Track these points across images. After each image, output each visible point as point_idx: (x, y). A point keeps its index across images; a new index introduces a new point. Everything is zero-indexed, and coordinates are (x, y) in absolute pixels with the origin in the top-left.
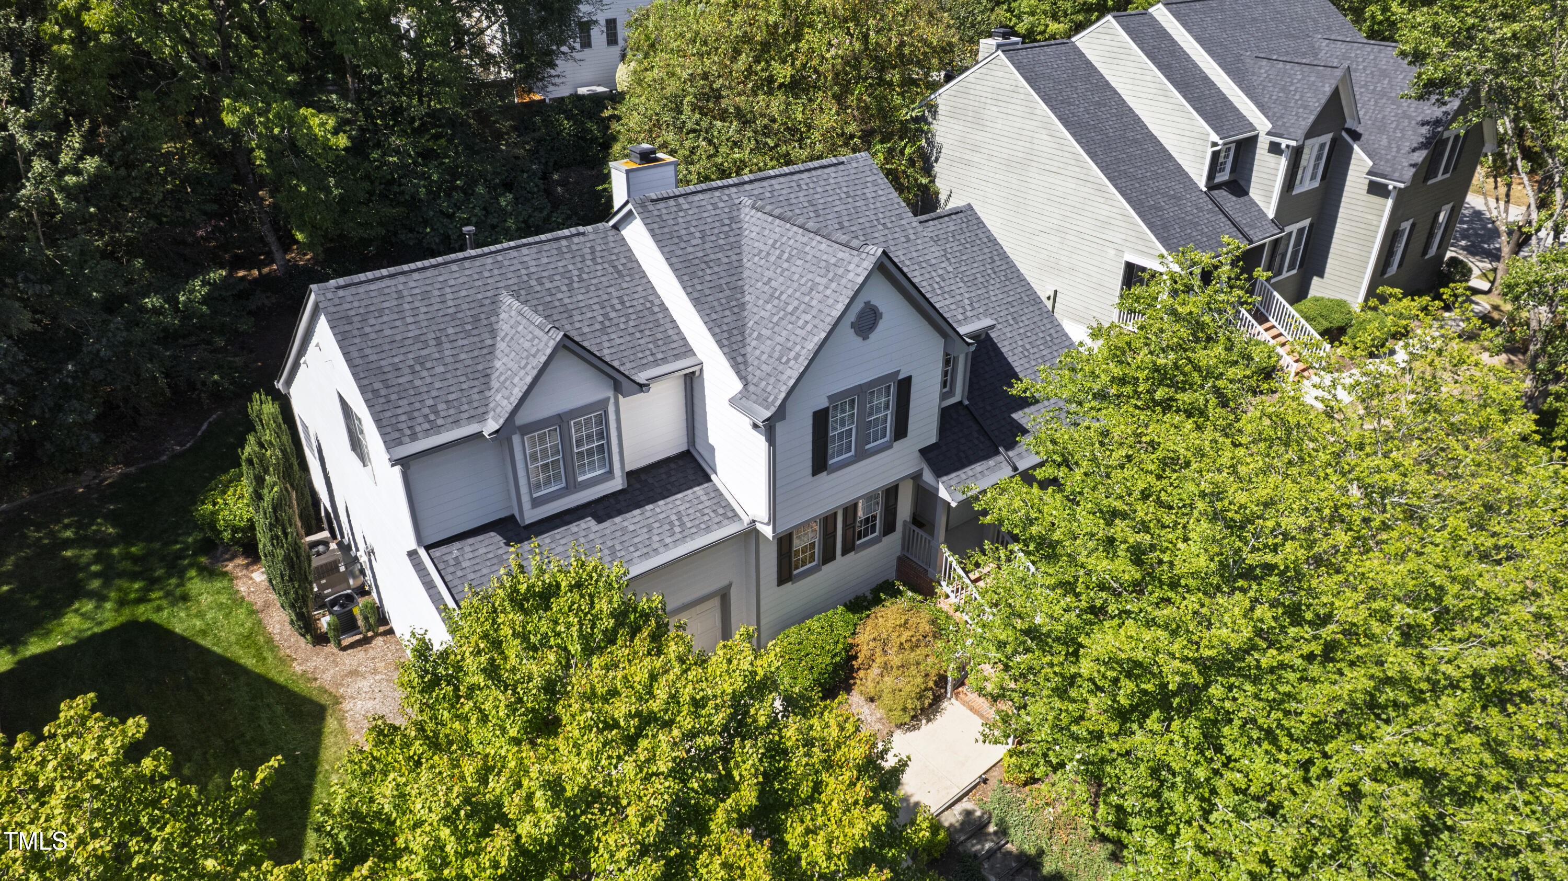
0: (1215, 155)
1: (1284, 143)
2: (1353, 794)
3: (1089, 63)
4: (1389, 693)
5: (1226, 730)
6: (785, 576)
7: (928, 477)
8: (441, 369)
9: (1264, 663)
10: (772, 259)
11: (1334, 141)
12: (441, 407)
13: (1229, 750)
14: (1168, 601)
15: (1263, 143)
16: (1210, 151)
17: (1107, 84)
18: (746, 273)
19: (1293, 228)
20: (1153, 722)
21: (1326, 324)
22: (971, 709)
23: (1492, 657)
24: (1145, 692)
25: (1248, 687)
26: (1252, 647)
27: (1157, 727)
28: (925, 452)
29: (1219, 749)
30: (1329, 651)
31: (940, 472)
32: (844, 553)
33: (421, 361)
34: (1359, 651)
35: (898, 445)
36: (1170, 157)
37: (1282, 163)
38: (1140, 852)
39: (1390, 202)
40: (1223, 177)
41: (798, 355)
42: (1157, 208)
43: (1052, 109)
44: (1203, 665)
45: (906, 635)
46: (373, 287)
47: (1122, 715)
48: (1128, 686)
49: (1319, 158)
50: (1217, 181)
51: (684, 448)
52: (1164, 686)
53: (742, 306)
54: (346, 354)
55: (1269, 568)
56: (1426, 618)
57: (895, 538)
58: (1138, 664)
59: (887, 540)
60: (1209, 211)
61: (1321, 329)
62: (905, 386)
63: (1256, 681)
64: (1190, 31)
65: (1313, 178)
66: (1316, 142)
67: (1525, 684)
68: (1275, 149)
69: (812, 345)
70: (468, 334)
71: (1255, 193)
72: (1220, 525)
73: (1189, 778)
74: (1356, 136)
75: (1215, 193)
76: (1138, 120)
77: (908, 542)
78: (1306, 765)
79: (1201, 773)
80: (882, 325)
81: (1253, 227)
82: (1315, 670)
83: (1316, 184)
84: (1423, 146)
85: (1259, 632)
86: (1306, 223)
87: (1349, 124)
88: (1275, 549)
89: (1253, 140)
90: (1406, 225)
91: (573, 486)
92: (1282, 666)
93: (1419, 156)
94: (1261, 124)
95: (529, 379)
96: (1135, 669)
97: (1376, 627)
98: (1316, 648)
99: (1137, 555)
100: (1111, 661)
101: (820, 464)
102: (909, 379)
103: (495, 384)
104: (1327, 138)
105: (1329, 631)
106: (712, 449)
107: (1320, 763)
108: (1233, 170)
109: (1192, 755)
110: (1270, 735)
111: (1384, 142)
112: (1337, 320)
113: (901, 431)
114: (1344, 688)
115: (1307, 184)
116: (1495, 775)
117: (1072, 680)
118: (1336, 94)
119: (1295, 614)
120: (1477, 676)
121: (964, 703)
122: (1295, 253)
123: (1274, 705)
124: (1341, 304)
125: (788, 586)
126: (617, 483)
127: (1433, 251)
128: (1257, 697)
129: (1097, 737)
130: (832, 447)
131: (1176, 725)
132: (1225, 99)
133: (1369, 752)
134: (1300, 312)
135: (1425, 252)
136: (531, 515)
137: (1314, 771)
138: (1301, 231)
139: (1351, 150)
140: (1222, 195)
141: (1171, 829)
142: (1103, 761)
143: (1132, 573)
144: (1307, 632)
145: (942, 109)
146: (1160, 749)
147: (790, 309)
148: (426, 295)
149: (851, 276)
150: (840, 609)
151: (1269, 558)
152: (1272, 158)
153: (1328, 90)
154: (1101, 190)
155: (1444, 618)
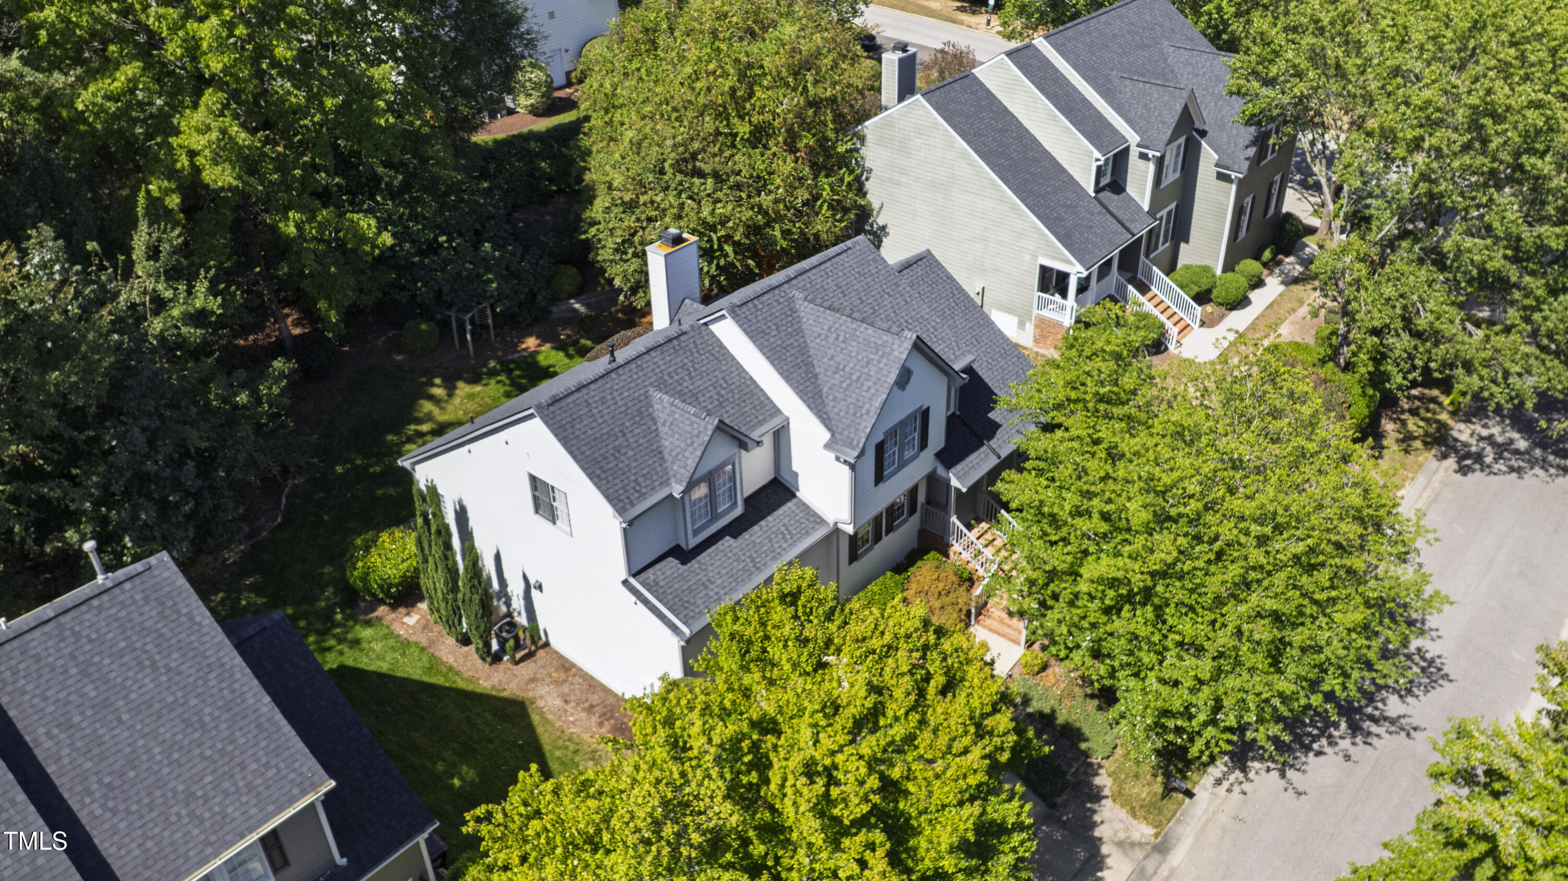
0: (1099, 168)
1: (1151, 153)
2: (1239, 633)
3: (988, 91)
4: (1253, 575)
5: (1167, 610)
6: (854, 557)
7: (941, 471)
8: (631, 453)
9: (1186, 568)
10: (831, 340)
11: (1187, 141)
12: (641, 480)
13: (1170, 621)
14: (1126, 540)
15: (1134, 152)
16: (1095, 165)
17: (1006, 109)
18: (812, 352)
19: (1164, 213)
20: (1125, 613)
21: (1196, 289)
22: (991, 630)
23: (1300, 548)
24: (1121, 595)
25: (1178, 584)
26: (1177, 560)
27: (1128, 615)
28: (938, 455)
29: (1164, 622)
30: (1220, 555)
31: (949, 465)
32: (887, 534)
33: (617, 449)
34: (1236, 554)
35: (923, 454)
36: (1064, 170)
37: (1151, 167)
38: (1127, 691)
39: (1234, 187)
40: (1106, 180)
41: (868, 412)
42: (1060, 219)
43: (969, 143)
44: (1153, 574)
45: (941, 585)
46: (569, 400)
47: (1107, 611)
48: (1111, 593)
49: (1178, 155)
50: (1102, 184)
51: (771, 477)
52: (1131, 591)
53: (816, 376)
54: (571, 453)
55: (1180, 515)
56: (1268, 530)
57: (917, 516)
58: (1115, 579)
59: (912, 519)
60: (1100, 213)
61: (1193, 293)
62: (925, 414)
63: (1181, 578)
64: (1068, 61)
65: (1175, 171)
66: (1174, 145)
67: (1321, 558)
68: (1143, 156)
69: (877, 403)
70: (639, 425)
71: (1131, 189)
72: (1152, 495)
73: (1149, 642)
74: (1203, 134)
75: (1101, 195)
76: (1034, 140)
77: (924, 520)
78: (1213, 622)
79: (1156, 638)
80: (913, 378)
81: (1133, 221)
82: (1213, 568)
83: (1178, 175)
84: (1253, 143)
85: (1181, 552)
86: (1173, 206)
87: (1198, 125)
88: (1185, 505)
89: (1126, 151)
90: (1249, 200)
91: (715, 517)
92: (1195, 568)
93: (1251, 151)
94: (1133, 138)
95: (699, 453)
96: (1113, 583)
97: (1243, 539)
98: (1212, 556)
99: (1105, 517)
100: (1100, 581)
101: (879, 478)
102: (928, 409)
103: (669, 458)
104: (1182, 140)
105: (1217, 546)
106: (796, 475)
107: (1220, 620)
108: (1113, 173)
109: (1150, 629)
110: (1192, 609)
111: (1225, 139)
112: (1205, 284)
113: (924, 445)
114: (1228, 577)
115: (1172, 176)
116: (1310, 610)
117: (1076, 595)
118: (1186, 109)
119: (1198, 538)
120: (1297, 558)
121: (984, 627)
122: (1167, 231)
123: (1192, 591)
124: (1207, 269)
125: (855, 564)
126: (739, 510)
127: (1271, 211)
128: (1183, 587)
129: (1094, 626)
130: (886, 463)
131: (1138, 613)
132: (1101, 117)
133: (1242, 608)
134: (1175, 281)
135: (1266, 213)
136: (693, 542)
137: (1218, 625)
138: (1169, 213)
139: (1199, 145)
140: (1107, 195)
141: (1142, 675)
142: (1100, 640)
143: (1104, 527)
144: (1205, 547)
145: (870, 138)
146: (1132, 627)
147: (854, 378)
148: (603, 400)
149: (896, 353)
150: (889, 574)
151: (1182, 509)
152: (1142, 163)
153: (1179, 108)
154: (1013, 207)
155: (1279, 528)
